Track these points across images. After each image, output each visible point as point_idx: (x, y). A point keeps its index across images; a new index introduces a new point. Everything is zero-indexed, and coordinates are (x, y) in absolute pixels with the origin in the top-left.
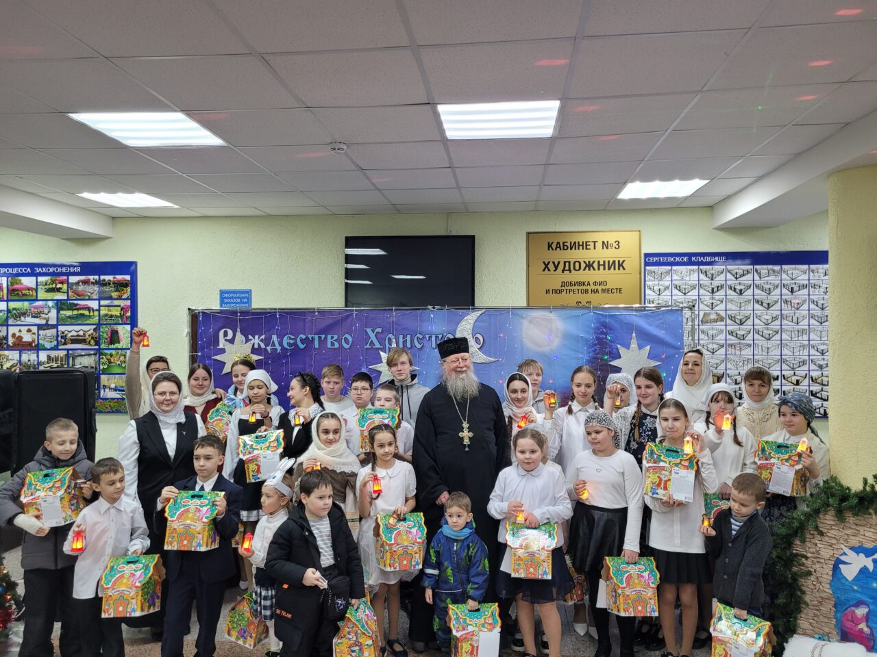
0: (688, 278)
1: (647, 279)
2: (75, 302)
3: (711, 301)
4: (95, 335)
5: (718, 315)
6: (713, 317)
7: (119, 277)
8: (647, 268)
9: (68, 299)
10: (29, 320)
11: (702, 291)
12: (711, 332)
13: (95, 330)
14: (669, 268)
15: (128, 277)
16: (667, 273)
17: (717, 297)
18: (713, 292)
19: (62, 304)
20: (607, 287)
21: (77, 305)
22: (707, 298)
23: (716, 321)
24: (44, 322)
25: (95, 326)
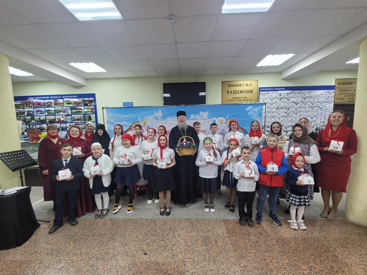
0: (273, 95)
1: (260, 96)
2: (76, 107)
3: (280, 103)
4: (84, 118)
5: (282, 107)
6: (280, 107)
7: (90, 99)
8: (260, 92)
9: (74, 106)
10: (62, 113)
11: (277, 99)
12: (279, 112)
14: (267, 92)
15: (93, 99)
16: (267, 94)
17: (282, 101)
19: (72, 108)
20: (247, 99)
21: (77, 108)
22: (278, 101)
23: (281, 109)
24: (67, 114)
25: (83, 115)
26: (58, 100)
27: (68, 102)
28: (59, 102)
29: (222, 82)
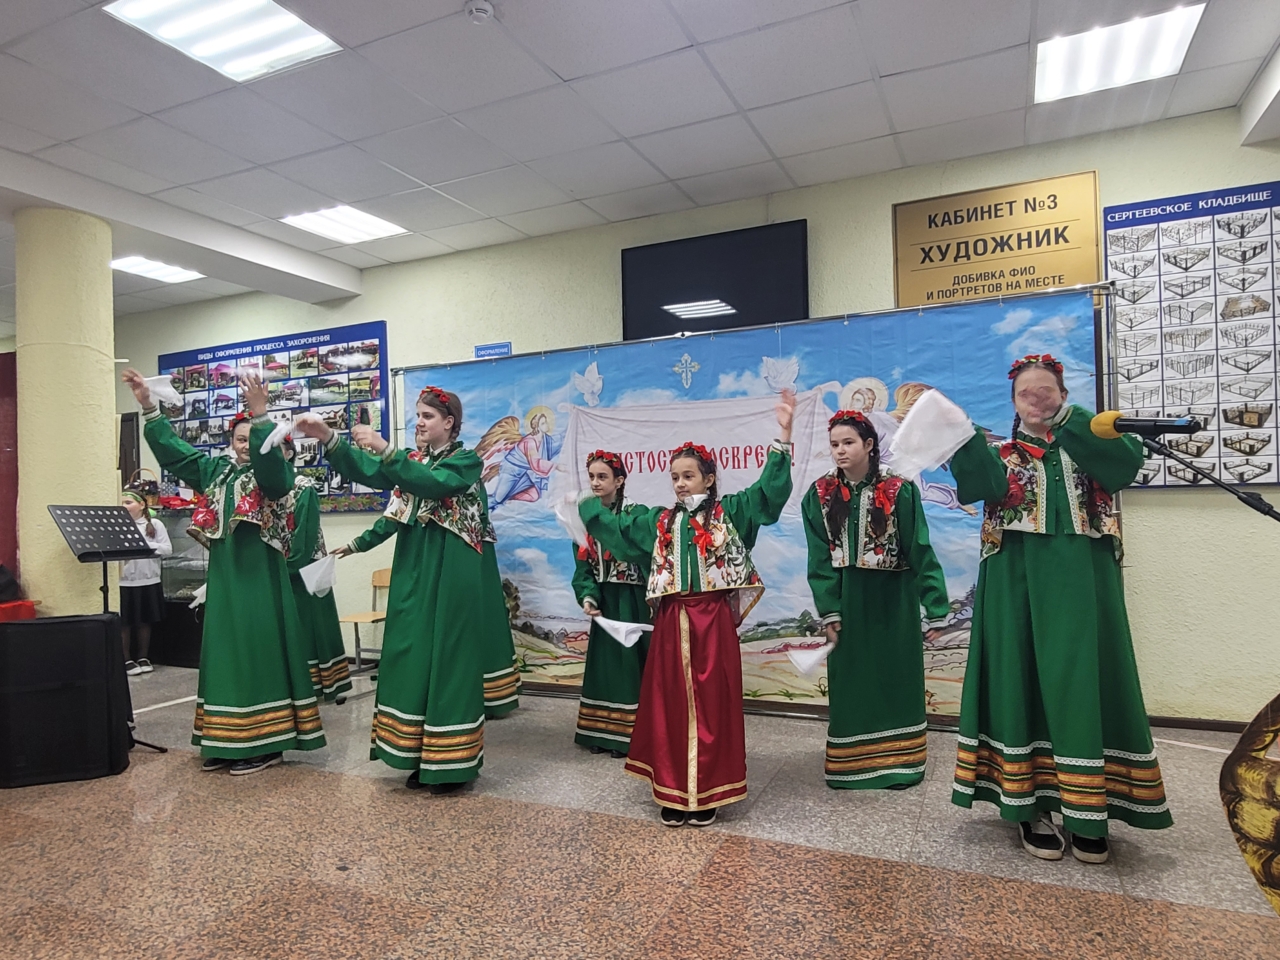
0: (1191, 241)
1: (1109, 252)
2: (326, 378)
3: (1241, 276)
4: (346, 416)
5: (1257, 299)
6: (1246, 304)
7: (367, 342)
8: (1109, 232)
9: (319, 375)
10: (284, 403)
11: (1221, 260)
12: (1242, 334)
13: (345, 410)
14: (1154, 226)
15: (376, 341)
16: (1150, 236)
17: (1254, 268)
18: (1244, 259)
19: (314, 381)
20: (1035, 277)
21: (327, 381)
22: (1232, 271)
23: (1254, 311)
24: (296, 405)
25: (345, 406)
26: (274, 358)
27: (302, 361)
28: (275, 361)
29: (895, 207)
